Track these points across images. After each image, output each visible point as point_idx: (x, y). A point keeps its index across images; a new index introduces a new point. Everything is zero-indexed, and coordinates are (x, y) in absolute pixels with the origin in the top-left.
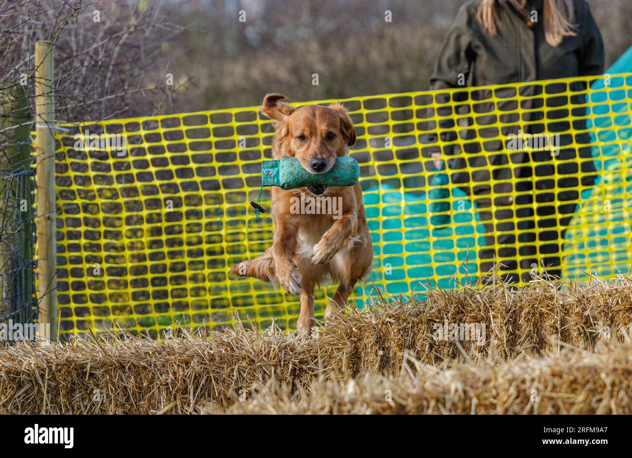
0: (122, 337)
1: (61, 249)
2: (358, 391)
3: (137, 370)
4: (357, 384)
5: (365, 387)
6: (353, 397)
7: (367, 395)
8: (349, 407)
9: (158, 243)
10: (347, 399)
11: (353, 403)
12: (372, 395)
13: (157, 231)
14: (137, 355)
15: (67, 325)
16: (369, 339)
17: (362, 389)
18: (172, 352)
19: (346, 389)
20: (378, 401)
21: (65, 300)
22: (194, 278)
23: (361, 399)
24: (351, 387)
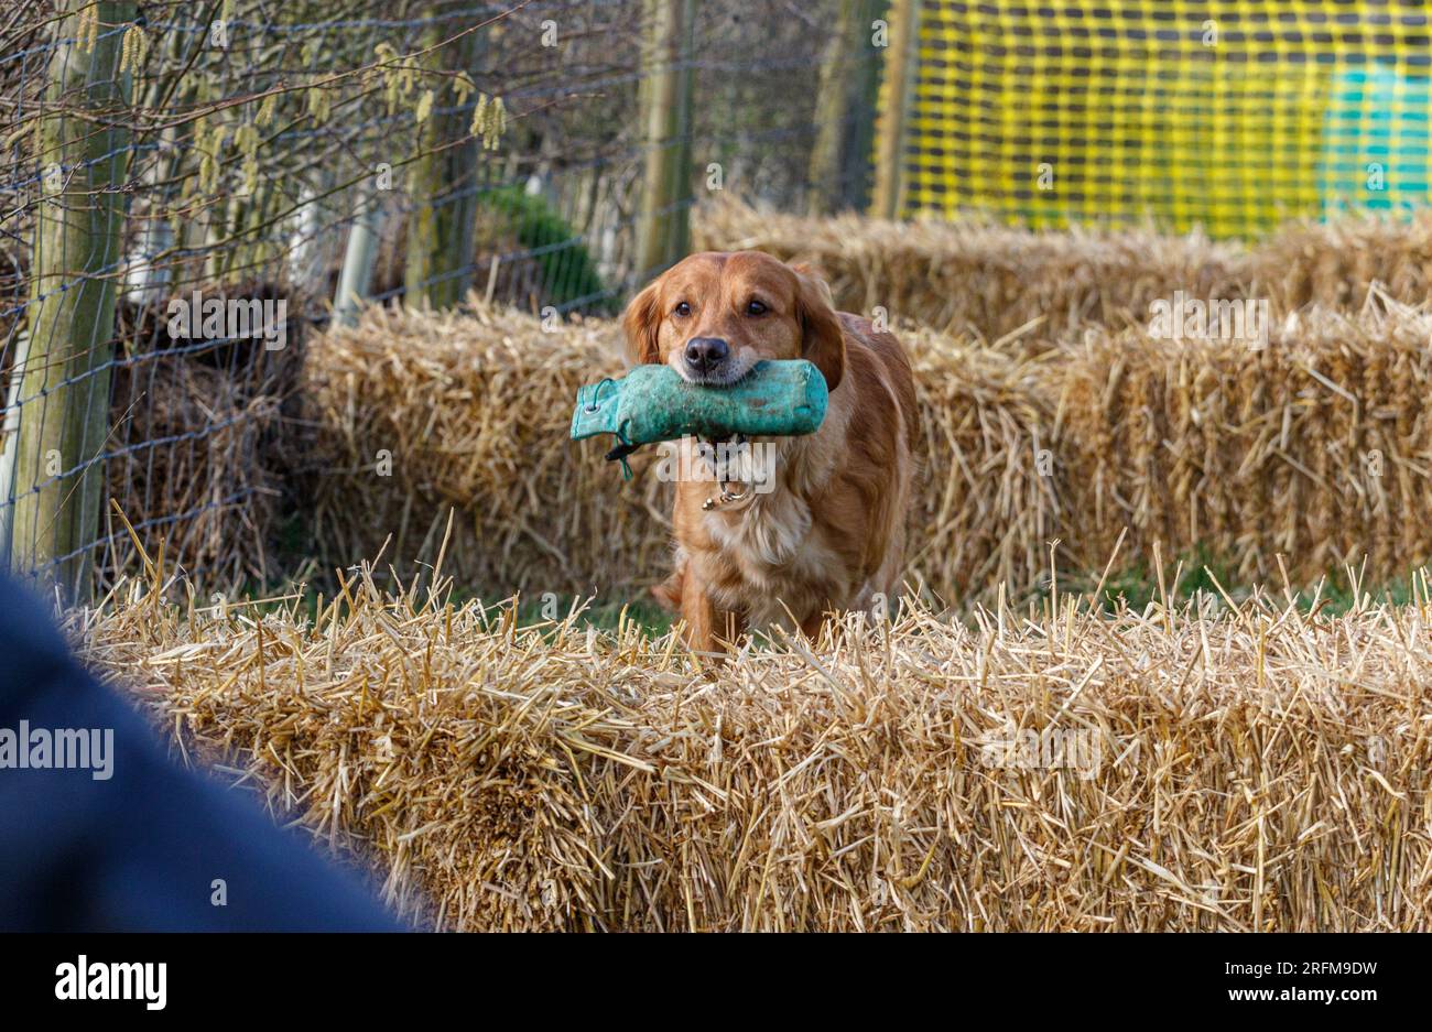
0: (986, 226)
1: (918, 98)
2: (1300, 328)
3: (1002, 274)
4: (1301, 320)
5: (1311, 325)
6: (1293, 337)
7: (1313, 336)
8: (1285, 349)
9: (1053, 107)
10: (1283, 339)
11: (1292, 345)
12: (1320, 338)
13: (1054, 90)
14: (1005, 253)
15: (915, 205)
16: (1328, 268)
17: (1306, 327)
18: (1052, 253)
19: (1283, 325)
20: (1327, 347)
21: (915, 168)
22: (1099, 161)
23: (1303, 340)
24: (1291, 323)
